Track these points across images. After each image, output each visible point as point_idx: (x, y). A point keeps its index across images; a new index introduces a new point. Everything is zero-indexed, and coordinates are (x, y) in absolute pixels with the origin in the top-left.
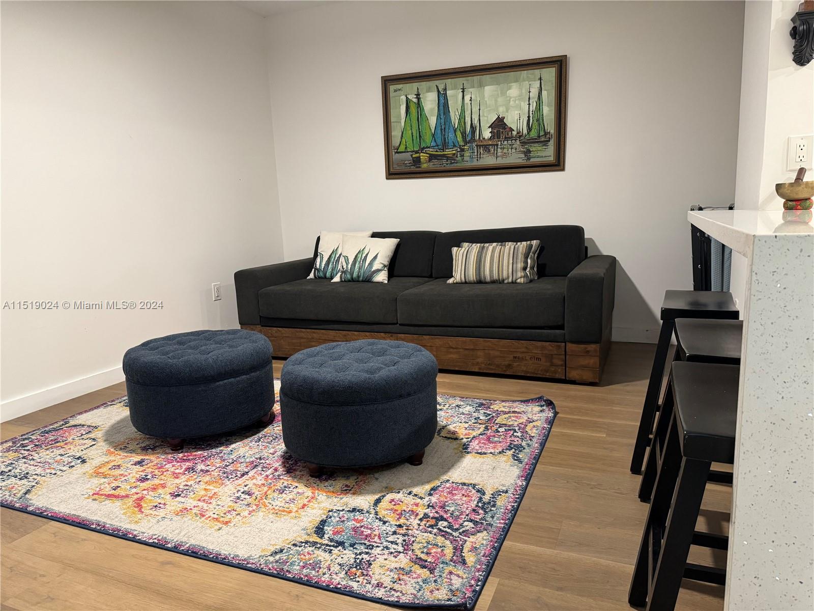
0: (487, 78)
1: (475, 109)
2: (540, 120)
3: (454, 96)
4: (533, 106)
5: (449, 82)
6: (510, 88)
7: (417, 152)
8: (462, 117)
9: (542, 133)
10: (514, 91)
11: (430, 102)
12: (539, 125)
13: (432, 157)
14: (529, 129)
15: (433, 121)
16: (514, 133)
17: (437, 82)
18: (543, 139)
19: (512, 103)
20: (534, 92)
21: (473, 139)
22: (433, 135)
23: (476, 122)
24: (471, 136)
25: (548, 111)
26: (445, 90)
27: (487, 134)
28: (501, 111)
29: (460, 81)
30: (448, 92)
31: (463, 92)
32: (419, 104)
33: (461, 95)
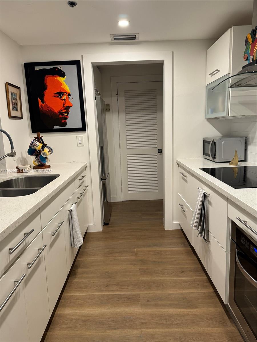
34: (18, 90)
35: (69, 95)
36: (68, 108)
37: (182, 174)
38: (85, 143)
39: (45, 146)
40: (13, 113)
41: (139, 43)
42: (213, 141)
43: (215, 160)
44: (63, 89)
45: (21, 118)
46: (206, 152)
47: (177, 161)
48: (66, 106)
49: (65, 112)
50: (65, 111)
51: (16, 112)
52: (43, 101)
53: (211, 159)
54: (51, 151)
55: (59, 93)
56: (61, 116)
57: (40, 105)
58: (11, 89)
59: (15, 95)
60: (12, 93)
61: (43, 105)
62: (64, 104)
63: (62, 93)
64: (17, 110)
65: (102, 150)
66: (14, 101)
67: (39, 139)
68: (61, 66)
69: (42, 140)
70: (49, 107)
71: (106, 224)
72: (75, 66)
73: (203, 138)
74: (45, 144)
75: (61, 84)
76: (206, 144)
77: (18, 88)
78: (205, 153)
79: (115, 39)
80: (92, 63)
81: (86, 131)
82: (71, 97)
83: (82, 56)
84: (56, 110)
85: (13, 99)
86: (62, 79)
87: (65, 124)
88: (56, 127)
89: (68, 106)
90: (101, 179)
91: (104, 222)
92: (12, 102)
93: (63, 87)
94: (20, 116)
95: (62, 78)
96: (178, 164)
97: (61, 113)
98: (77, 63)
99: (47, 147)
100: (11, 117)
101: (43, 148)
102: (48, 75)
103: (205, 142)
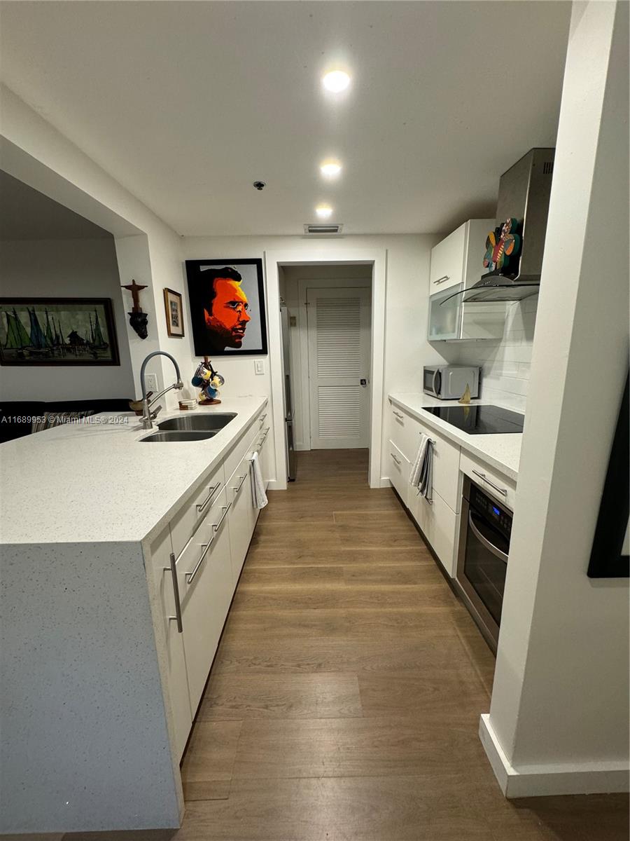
0: (60, 306)
1: (57, 325)
2: (99, 335)
3: (41, 316)
4: (94, 327)
5: (36, 306)
6: (77, 314)
7: (20, 349)
8: (48, 328)
9: (102, 343)
10: (80, 316)
11: (24, 318)
12: (99, 338)
13: (31, 353)
14: (94, 340)
15: (28, 330)
16: (85, 342)
17: (27, 306)
18: (103, 347)
19: (80, 323)
20: (93, 319)
21: (58, 344)
22: (30, 339)
23: (58, 332)
24: (57, 341)
25: (103, 330)
26: (34, 311)
27: (67, 341)
28: (75, 328)
29: (43, 307)
30: (36, 313)
31: (47, 313)
32: (16, 319)
33: (45, 316)
34: (178, 298)
35: (246, 305)
36: (244, 323)
37: (397, 414)
38: (266, 370)
39: (215, 375)
40: (174, 330)
41: (342, 237)
42: (438, 371)
43: (439, 396)
44: (238, 298)
45: (182, 336)
46: (428, 385)
47: (389, 396)
48: (241, 320)
49: (240, 329)
50: (240, 326)
51: (177, 328)
52: (211, 314)
53: (435, 395)
54: (222, 380)
55: (233, 303)
56: (234, 334)
57: (206, 319)
58: (171, 297)
59: (176, 304)
60: (171, 302)
61: (211, 318)
62: (239, 318)
63: (237, 302)
64: (177, 325)
65: (287, 379)
66: (174, 313)
67: (207, 365)
68: (235, 266)
69: (210, 365)
70: (218, 322)
71: (291, 480)
72: (254, 267)
73: (424, 367)
74: (215, 371)
75: (235, 290)
76: (428, 375)
77: (179, 295)
78: (426, 387)
79: (310, 231)
80: (277, 263)
81: (267, 353)
82: (249, 309)
83: (264, 252)
84: (228, 326)
85: (173, 310)
86: (236, 284)
87: (240, 345)
88: (227, 349)
89: (244, 321)
90: (286, 420)
91: (289, 478)
92: (172, 315)
93: (237, 294)
94: (181, 333)
95: (237, 282)
96: (391, 401)
97: (234, 329)
98: (258, 262)
99: (217, 375)
100: (171, 335)
101: (212, 377)
102: (218, 277)
103: (427, 372)
